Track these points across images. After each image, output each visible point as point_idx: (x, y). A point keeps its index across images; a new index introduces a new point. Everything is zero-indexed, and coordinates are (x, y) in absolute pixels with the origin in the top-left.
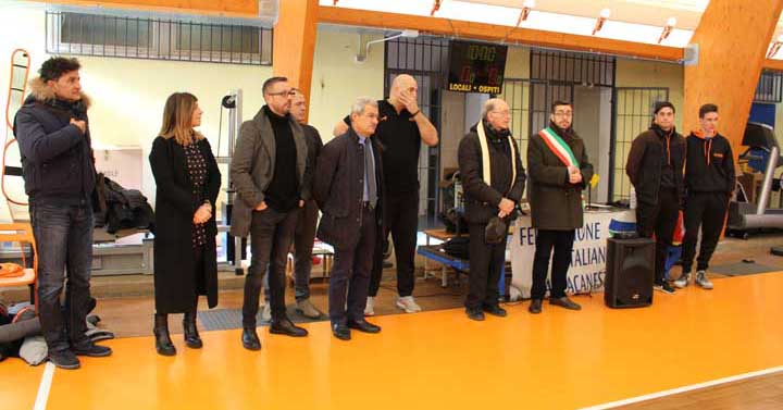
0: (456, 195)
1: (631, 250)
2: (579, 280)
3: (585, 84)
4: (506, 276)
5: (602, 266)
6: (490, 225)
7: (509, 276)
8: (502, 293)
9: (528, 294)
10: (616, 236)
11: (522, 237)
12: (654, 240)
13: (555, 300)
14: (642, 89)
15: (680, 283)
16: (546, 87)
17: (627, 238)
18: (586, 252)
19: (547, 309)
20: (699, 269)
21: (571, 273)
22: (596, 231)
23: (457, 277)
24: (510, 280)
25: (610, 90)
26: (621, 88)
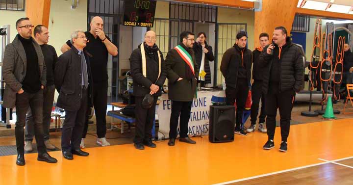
0: (128, 84)
1: (221, 111)
2: (195, 129)
3: (200, 21)
4: (156, 127)
5: (208, 121)
6: (145, 98)
7: (157, 126)
8: (153, 135)
9: (167, 136)
10: (215, 104)
11: (164, 105)
12: (235, 106)
13: (183, 139)
14: (232, 24)
15: (250, 130)
16: (178, 23)
17: (220, 105)
18: (199, 113)
19: (178, 144)
20: (260, 123)
21: (191, 124)
22: (205, 102)
23: (129, 128)
24: (158, 129)
25: (214, 25)
26: (221, 24)
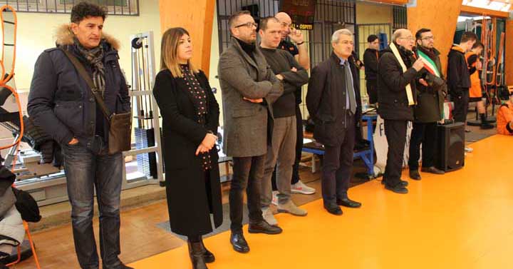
3: (340, 23)
26: (360, 25)
